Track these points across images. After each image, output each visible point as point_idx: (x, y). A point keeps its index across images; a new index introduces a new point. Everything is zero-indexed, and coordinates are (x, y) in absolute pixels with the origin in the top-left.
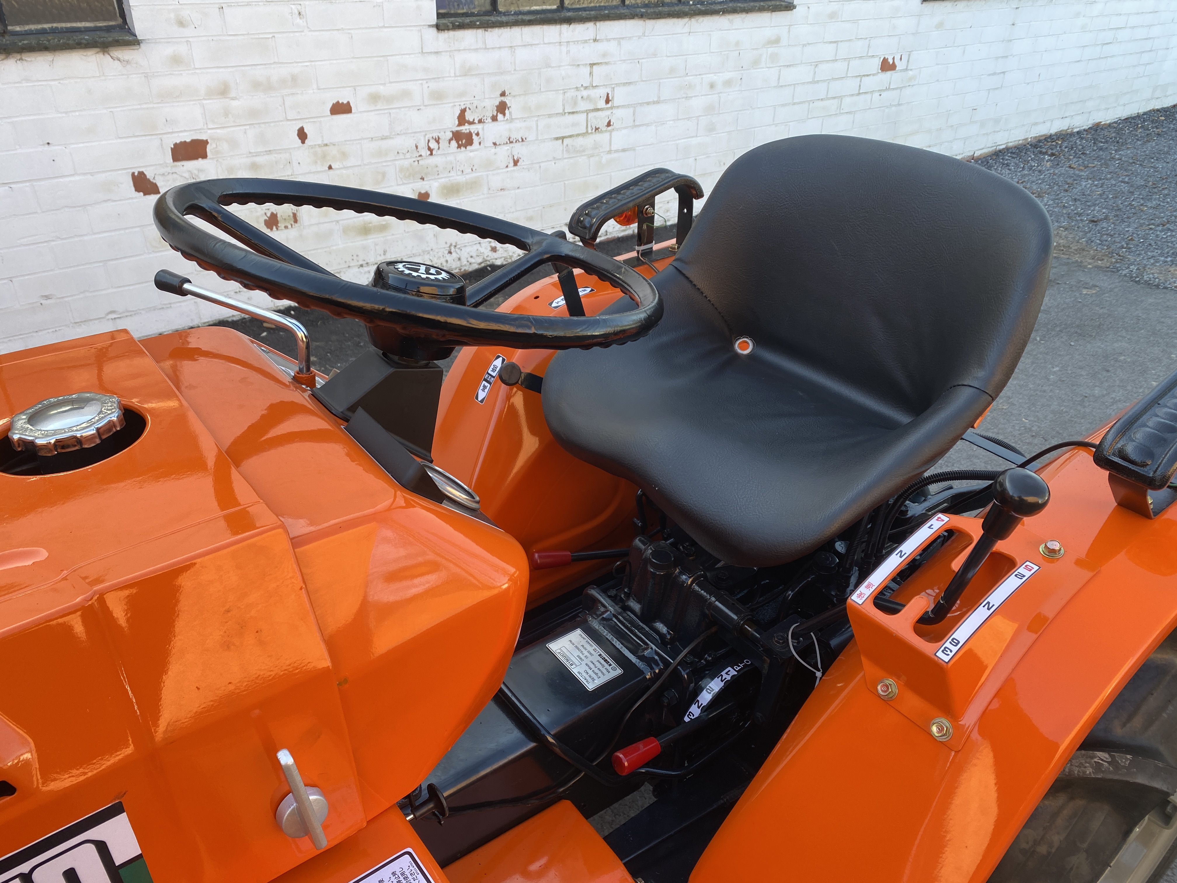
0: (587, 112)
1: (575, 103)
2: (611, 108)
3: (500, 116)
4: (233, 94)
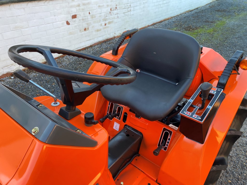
0: (128, 8)
2: (131, 7)
3: (116, 9)
4: (80, 6)
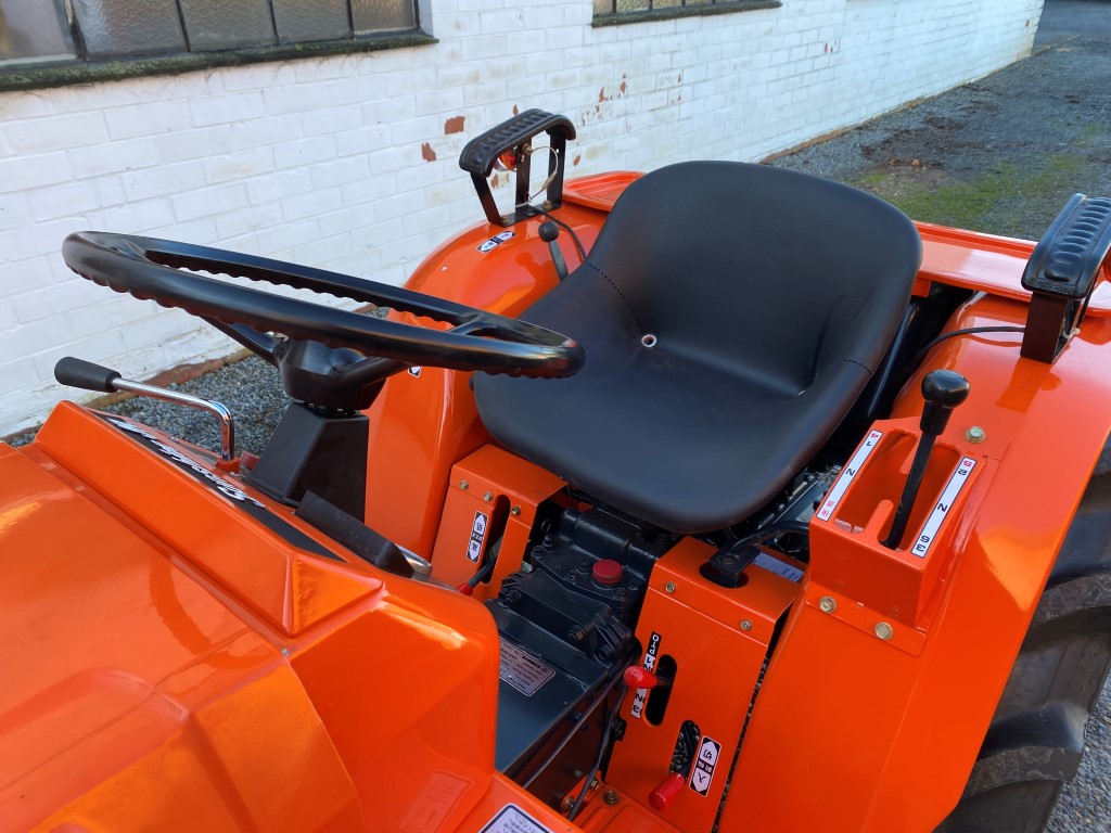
0: (669, 89)
1: (662, 83)
2: (682, 86)
3: (622, 94)
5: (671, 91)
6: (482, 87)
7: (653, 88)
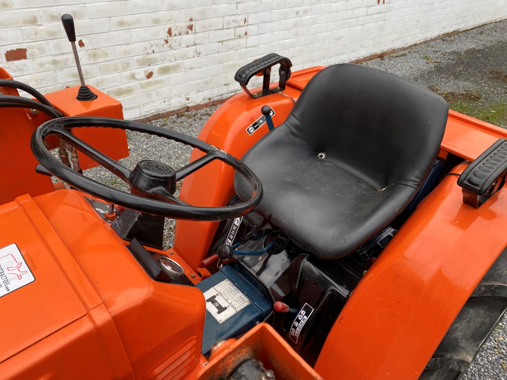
0: (235, 28)
1: (229, 24)
2: (247, 25)
3: (190, 31)
4: (39, 23)
5: (237, 29)
6: (41, 28)
7: (222, 28)
